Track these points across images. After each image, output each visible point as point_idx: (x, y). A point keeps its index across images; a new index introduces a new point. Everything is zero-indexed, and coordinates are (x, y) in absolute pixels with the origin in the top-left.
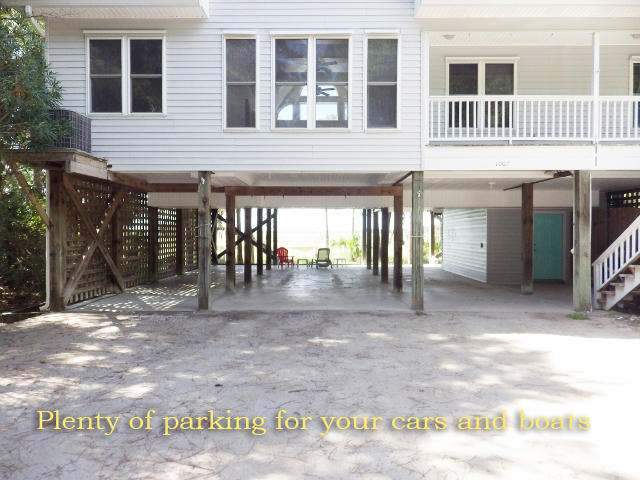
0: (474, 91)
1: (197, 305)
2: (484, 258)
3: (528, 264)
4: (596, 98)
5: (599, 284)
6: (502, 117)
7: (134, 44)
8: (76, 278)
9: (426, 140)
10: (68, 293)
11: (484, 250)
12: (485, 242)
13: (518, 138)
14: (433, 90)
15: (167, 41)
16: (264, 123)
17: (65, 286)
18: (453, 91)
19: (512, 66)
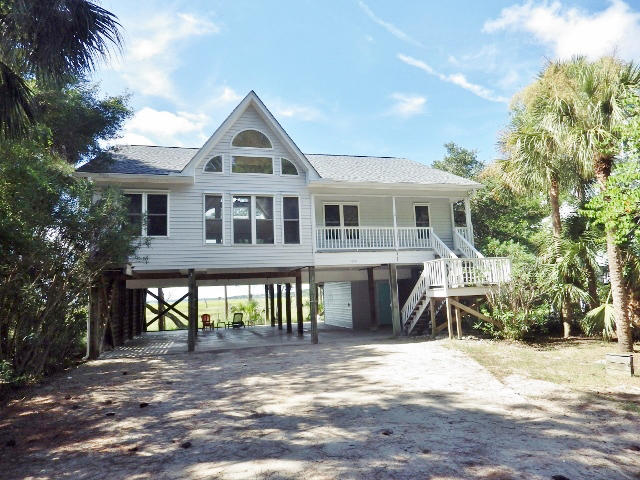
0: (338, 225)
1: (187, 349)
2: (350, 313)
3: (373, 314)
4: (395, 228)
5: (404, 322)
7: (150, 197)
9: (315, 249)
11: (350, 308)
12: (350, 303)
13: (361, 248)
14: (318, 225)
15: (171, 196)
16: (228, 241)
18: (327, 225)
19: (356, 207)
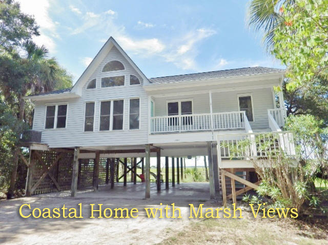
4: (211, 114)
6: (187, 122)
7: (59, 107)
8: (36, 185)
9: (150, 133)
10: (32, 191)
13: (183, 131)
15: (69, 105)
16: (96, 129)
17: (32, 188)
19: (191, 102)
